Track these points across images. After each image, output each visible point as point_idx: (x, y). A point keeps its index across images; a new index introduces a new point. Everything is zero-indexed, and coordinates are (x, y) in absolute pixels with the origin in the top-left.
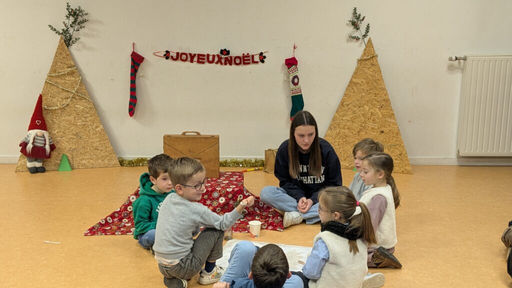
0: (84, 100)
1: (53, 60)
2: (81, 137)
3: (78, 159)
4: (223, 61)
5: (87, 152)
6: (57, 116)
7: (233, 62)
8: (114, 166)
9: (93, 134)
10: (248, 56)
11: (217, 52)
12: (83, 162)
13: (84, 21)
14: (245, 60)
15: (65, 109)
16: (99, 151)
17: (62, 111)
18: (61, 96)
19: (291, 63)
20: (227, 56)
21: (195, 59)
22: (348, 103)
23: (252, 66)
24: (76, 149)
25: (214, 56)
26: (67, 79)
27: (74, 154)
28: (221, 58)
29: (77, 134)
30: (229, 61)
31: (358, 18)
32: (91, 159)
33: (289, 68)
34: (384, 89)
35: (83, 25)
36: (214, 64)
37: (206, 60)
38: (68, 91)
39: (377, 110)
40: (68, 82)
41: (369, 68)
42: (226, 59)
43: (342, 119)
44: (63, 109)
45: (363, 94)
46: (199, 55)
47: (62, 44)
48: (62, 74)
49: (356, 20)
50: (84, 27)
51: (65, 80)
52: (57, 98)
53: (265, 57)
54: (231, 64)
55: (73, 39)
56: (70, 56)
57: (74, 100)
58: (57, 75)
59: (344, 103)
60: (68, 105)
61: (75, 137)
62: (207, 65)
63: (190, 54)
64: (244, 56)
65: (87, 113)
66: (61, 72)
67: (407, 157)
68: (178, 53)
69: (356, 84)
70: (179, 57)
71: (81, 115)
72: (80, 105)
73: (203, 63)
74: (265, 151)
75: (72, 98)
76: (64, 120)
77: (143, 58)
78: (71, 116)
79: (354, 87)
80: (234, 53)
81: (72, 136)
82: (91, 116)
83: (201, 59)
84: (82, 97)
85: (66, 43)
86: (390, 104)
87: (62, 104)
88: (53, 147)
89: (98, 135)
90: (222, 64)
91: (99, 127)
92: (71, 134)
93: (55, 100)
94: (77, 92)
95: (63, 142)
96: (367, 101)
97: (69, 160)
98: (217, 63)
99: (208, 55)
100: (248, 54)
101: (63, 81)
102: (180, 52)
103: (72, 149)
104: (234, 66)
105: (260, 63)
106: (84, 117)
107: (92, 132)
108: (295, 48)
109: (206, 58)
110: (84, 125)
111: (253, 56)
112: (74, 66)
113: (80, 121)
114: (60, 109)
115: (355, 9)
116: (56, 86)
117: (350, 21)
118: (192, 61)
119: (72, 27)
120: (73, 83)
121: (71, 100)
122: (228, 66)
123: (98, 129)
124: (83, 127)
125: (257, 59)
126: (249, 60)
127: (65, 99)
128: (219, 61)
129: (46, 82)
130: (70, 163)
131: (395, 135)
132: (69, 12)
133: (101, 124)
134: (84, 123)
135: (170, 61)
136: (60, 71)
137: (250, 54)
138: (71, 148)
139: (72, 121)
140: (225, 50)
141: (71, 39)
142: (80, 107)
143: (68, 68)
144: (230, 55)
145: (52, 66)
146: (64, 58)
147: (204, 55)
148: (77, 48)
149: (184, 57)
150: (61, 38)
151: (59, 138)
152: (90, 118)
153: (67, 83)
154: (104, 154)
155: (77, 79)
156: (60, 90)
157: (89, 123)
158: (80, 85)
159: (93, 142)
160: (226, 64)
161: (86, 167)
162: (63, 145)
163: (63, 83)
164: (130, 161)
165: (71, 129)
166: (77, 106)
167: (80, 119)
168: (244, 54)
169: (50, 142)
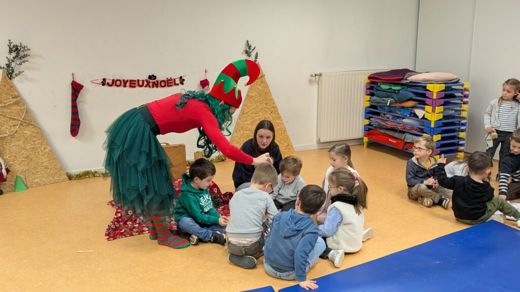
0: (31, 126)
2: (31, 159)
3: (31, 178)
4: (151, 84)
6: (7, 143)
8: (63, 181)
9: (42, 155)
11: (146, 77)
12: (36, 181)
13: (26, 56)
14: (169, 83)
15: (14, 136)
16: (49, 170)
17: (11, 138)
18: (9, 124)
19: (204, 83)
20: (153, 81)
21: (128, 84)
22: (247, 111)
23: (174, 88)
24: (28, 170)
25: (143, 81)
26: (13, 108)
27: (27, 175)
28: (150, 82)
29: (27, 156)
30: (156, 85)
31: (250, 47)
32: (43, 177)
33: (203, 88)
34: (272, 100)
35: (26, 59)
36: (143, 88)
37: (137, 84)
38: (15, 119)
39: (269, 115)
40: (14, 111)
41: (260, 85)
42: (154, 83)
44: (12, 136)
45: (257, 104)
46: (131, 81)
47: (5, 77)
49: (248, 49)
50: (27, 61)
51: (11, 109)
52: (5, 126)
53: (184, 80)
54: (157, 87)
55: (16, 72)
56: (13, 87)
57: (21, 127)
58: (3, 105)
59: (245, 112)
60: (17, 131)
61: (26, 159)
62: (138, 88)
63: (124, 80)
64: (168, 80)
65: (35, 137)
66: (7, 103)
67: (292, 146)
68: (113, 80)
69: (251, 97)
70: (114, 83)
71: (29, 139)
72: (27, 130)
73: (135, 87)
75: (20, 125)
76: (14, 146)
77: (83, 86)
78: (20, 142)
79: (251, 100)
80: (159, 78)
81: (23, 159)
82: (39, 140)
83: (133, 84)
84: (29, 124)
85: (8, 76)
86: (277, 110)
87: (10, 131)
88: (8, 171)
89: (46, 156)
90: (150, 87)
91: (46, 148)
92: (22, 157)
93: (3, 128)
94: (23, 119)
95: (15, 165)
96: (261, 109)
97: (23, 181)
98: (146, 86)
99: (138, 81)
100: (171, 78)
102: (115, 79)
104: (160, 89)
105: (180, 85)
106: (32, 141)
107: (41, 153)
108: (206, 72)
109: (136, 82)
110: (33, 148)
111: (175, 80)
112: (18, 96)
113: (29, 145)
114: (10, 135)
115: (247, 41)
116: (3, 115)
117: (245, 50)
118: (125, 86)
119: (14, 61)
120: (18, 112)
121: (19, 127)
122: (155, 88)
123: (46, 150)
124: (32, 150)
125: (178, 81)
126: (172, 83)
127: (13, 126)
128: (148, 85)
130: (24, 183)
131: (283, 132)
132: (10, 48)
133: (48, 146)
134: (32, 147)
135: (106, 87)
136: (5, 101)
138: (23, 170)
139: (22, 146)
140: (153, 75)
141: (13, 72)
142: (28, 132)
143: (13, 98)
144: (157, 79)
146: (8, 90)
147: (135, 81)
148: (20, 81)
149: (118, 83)
150: (4, 72)
151: (11, 162)
154: (53, 172)
155: (23, 108)
156: (7, 119)
157: (37, 146)
158: (26, 113)
159: (43, 162)
160: (153, 87)
161: (38, 184)
162: (15, 168)
163: (10, 112)
164: (77, 175)
165: (22, 153)
166: (24, 132)
167: (29, 143)
168: (167, 78)
169: (5, 166)
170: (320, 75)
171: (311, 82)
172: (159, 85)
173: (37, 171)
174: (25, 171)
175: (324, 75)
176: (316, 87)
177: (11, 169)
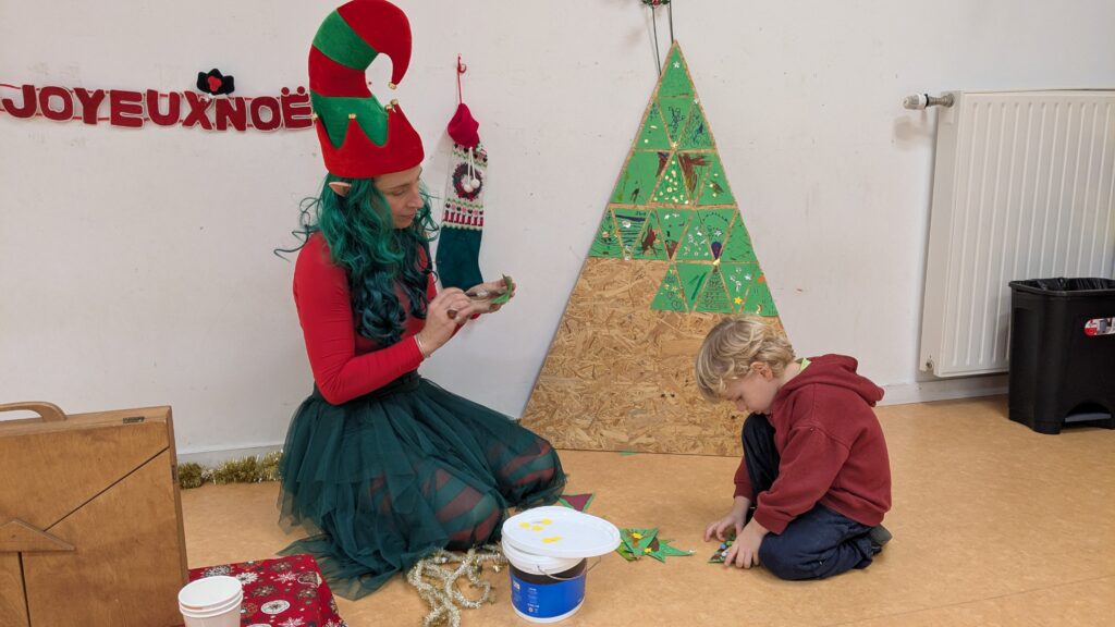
10: (299, 97)
11: (187, 83)
14: (289, 111)
20: (223, 96)
21: (104, 110)
25: (174, 99)
28: (203, 104)
30: (235, 116)
36: (178, 127)
37: (146, 114)
42: (223, 108)
43: (601, 298)
46: (117, 96)
54: (241, 127)
62: (151, 129)
63: (81, 92)
64: (286, 98)
68: (28, 91)
70: (37, 102)
73: (137, 123)
80: (249, 87)
83: (128, 108)
90: (207, 125)
98: (189, 122)
99: (153, 96)
100: (300, 90)
102: (39, 84)
104: (252, 135)
108: (460, 70)
109: (144, 104)
118: (90, 118)
122: (231, 131)
126: (307, 111)
128: (198, 116)
140: (216, 74)
144: (235, 94)
147: (136, 96)
160: (222, 126)
168: (285, 90)
170: (949, 102)
171: (903, 131)
172: (249, 120)
176: (921, 153)
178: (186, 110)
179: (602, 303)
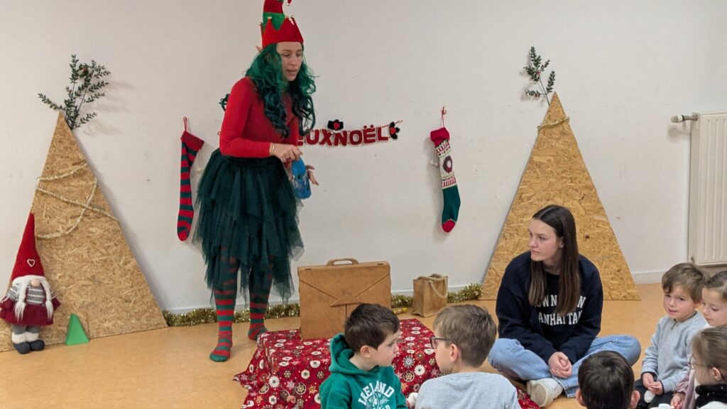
0: (103, 219)
1: (47, 153)
2: (100, 282)
3: (96, 321)
4: (332, 139)
5: (111, 307)
6: (58, 250)
7: (348, 140)
8: (157, 327)
9: (122, 276)
10: (372, 129)
11: (323, 126)
12: (106, 325)
13: (102, 84)
14: (368, 136)
15: (72, 236)
16: (131, 305)
17: (67, 240)
18: (64, 214)
19: (439, 137)
20: (337, 132)
22: (528, 195)
23: (378, 146)
24: (92, 304)
25: (317, 133)
26: (73, 184)
27: (90, 313)
28: (330, 134)
29: (93, 277)
30: (342, 140)
31: (537, 62)
32: (118, 318)
33: (437, 145)
34: (585, 170)
35: (101, 91)
36: (317, 145)
37: (305, 139)
38: (76, 205)
39: (576, 203)
40: (74, 189)
41: (559, 139)
42: (338, 136)
43: (522, 222)
44: (68, 237)
45: (551, 180)
47: (62, 125)
48: (64, 175)
49: (534, 66)
50: (103, 95)
51: (69, 185)
52: (58, 218)
53: (398, 130)
54: (344, 144)
55: (82, 115)
56: (75, 145)
57: (86, 219)
58: (56, 177)
59: (523, 196)
60: (77, 228)
61: (91, 283)
62: (306, 148)
64: (366, 130)
65: (109, 239)
66: (63, 173)
67: (629, 273)
69: (539, 165)
71: (98, 244)
72: (96, 226)
73: (302, 144)
74: (414, 281)
75: (84, 215)
76: (70, 255)
77: (203, 142)
78: (81, 248)
79: (537, 170)
80: (349, 127)
81: (85, 283)
82: (116, 245)
84: (100, 213)
85: (68, 123)
86: (595, 193)
87: (66, 227)
88: (56, 303)
89: (128, 276)
90: (330, 144)
91: (129, 262)
92: (83, 278)
93: (53, 222)
94: (90, 205)
95: (70, 294)
96: (560, 191)
97: (82, 324)
98: (322, 143)
100: (372, 126)
101: (67, 188)
103: (86, 303)
104: (349, 147)
105: (391, 140)
106: (104, 248)
107: (118, 272)
108: (443, 113)
110: (105, 261)
111: (379, 130)
112: (84, 161)
113: (98, 254)
114: (64, 236)
115: (533, 50)
116: (55, 197)
117: (526, 68)
119: (79, 95)
120: (82, 191)
121: (82, 220)
122: (340, 146)
123: (129, 266)
124: (103, 265)
125: (385, 133)
126: (374, 135)
127: (71, 218)
128: (326, 140)
129: (37, 191)
130: (84, 330)
131: (607, 240)
132: (74, 70)
133: (133, 257)
134: (103, 258)
136: (60, 171)
137: (375, 127)
138: (84, 302)
139: (85, 256)
140: (337, 121)
141: (77, 115)
142: (96, 230)
143: (74, 165)
144: (344, 129)
145: (47, 164)
146: (66, 148)
148: (88, 131)
150: (61, 116)
151: (64, 288)
152: (115, 248)
153: (73, 192)
154: (140, 308)
155: (90, 183)
156: (62, 204)
157: (113, 258)
158: (95, 194)
159: (120, 289)
160: (336, 144)
161: (110, 333)
162: (71, 298)
163: (67, 191)
164: (184, 317)
165: (84, 270)
166: (91, 229)
167: (98, 250)
168: (365, 127)
169: (52, 295)
170: (695, 118)
171: (673, 133)
173: (109, 305)
174: (87, 306)
175: (702, 121)
176: (684, 144)
177: (62, 301)
178: (321, 137)
179: (522, 224)
